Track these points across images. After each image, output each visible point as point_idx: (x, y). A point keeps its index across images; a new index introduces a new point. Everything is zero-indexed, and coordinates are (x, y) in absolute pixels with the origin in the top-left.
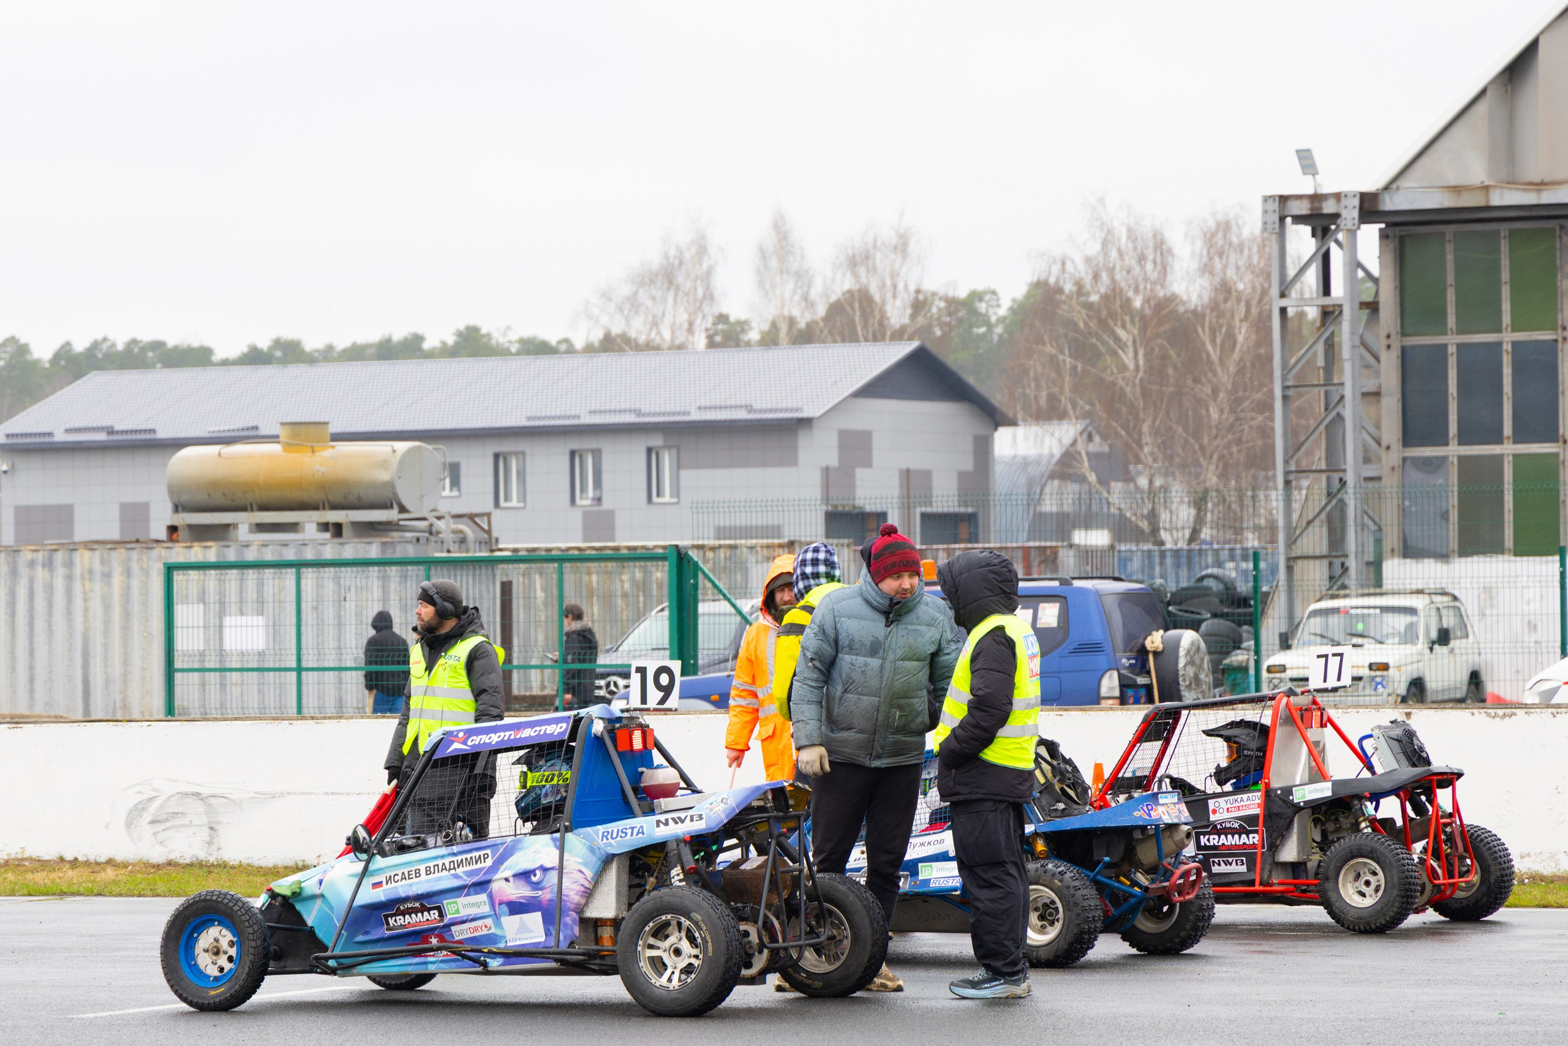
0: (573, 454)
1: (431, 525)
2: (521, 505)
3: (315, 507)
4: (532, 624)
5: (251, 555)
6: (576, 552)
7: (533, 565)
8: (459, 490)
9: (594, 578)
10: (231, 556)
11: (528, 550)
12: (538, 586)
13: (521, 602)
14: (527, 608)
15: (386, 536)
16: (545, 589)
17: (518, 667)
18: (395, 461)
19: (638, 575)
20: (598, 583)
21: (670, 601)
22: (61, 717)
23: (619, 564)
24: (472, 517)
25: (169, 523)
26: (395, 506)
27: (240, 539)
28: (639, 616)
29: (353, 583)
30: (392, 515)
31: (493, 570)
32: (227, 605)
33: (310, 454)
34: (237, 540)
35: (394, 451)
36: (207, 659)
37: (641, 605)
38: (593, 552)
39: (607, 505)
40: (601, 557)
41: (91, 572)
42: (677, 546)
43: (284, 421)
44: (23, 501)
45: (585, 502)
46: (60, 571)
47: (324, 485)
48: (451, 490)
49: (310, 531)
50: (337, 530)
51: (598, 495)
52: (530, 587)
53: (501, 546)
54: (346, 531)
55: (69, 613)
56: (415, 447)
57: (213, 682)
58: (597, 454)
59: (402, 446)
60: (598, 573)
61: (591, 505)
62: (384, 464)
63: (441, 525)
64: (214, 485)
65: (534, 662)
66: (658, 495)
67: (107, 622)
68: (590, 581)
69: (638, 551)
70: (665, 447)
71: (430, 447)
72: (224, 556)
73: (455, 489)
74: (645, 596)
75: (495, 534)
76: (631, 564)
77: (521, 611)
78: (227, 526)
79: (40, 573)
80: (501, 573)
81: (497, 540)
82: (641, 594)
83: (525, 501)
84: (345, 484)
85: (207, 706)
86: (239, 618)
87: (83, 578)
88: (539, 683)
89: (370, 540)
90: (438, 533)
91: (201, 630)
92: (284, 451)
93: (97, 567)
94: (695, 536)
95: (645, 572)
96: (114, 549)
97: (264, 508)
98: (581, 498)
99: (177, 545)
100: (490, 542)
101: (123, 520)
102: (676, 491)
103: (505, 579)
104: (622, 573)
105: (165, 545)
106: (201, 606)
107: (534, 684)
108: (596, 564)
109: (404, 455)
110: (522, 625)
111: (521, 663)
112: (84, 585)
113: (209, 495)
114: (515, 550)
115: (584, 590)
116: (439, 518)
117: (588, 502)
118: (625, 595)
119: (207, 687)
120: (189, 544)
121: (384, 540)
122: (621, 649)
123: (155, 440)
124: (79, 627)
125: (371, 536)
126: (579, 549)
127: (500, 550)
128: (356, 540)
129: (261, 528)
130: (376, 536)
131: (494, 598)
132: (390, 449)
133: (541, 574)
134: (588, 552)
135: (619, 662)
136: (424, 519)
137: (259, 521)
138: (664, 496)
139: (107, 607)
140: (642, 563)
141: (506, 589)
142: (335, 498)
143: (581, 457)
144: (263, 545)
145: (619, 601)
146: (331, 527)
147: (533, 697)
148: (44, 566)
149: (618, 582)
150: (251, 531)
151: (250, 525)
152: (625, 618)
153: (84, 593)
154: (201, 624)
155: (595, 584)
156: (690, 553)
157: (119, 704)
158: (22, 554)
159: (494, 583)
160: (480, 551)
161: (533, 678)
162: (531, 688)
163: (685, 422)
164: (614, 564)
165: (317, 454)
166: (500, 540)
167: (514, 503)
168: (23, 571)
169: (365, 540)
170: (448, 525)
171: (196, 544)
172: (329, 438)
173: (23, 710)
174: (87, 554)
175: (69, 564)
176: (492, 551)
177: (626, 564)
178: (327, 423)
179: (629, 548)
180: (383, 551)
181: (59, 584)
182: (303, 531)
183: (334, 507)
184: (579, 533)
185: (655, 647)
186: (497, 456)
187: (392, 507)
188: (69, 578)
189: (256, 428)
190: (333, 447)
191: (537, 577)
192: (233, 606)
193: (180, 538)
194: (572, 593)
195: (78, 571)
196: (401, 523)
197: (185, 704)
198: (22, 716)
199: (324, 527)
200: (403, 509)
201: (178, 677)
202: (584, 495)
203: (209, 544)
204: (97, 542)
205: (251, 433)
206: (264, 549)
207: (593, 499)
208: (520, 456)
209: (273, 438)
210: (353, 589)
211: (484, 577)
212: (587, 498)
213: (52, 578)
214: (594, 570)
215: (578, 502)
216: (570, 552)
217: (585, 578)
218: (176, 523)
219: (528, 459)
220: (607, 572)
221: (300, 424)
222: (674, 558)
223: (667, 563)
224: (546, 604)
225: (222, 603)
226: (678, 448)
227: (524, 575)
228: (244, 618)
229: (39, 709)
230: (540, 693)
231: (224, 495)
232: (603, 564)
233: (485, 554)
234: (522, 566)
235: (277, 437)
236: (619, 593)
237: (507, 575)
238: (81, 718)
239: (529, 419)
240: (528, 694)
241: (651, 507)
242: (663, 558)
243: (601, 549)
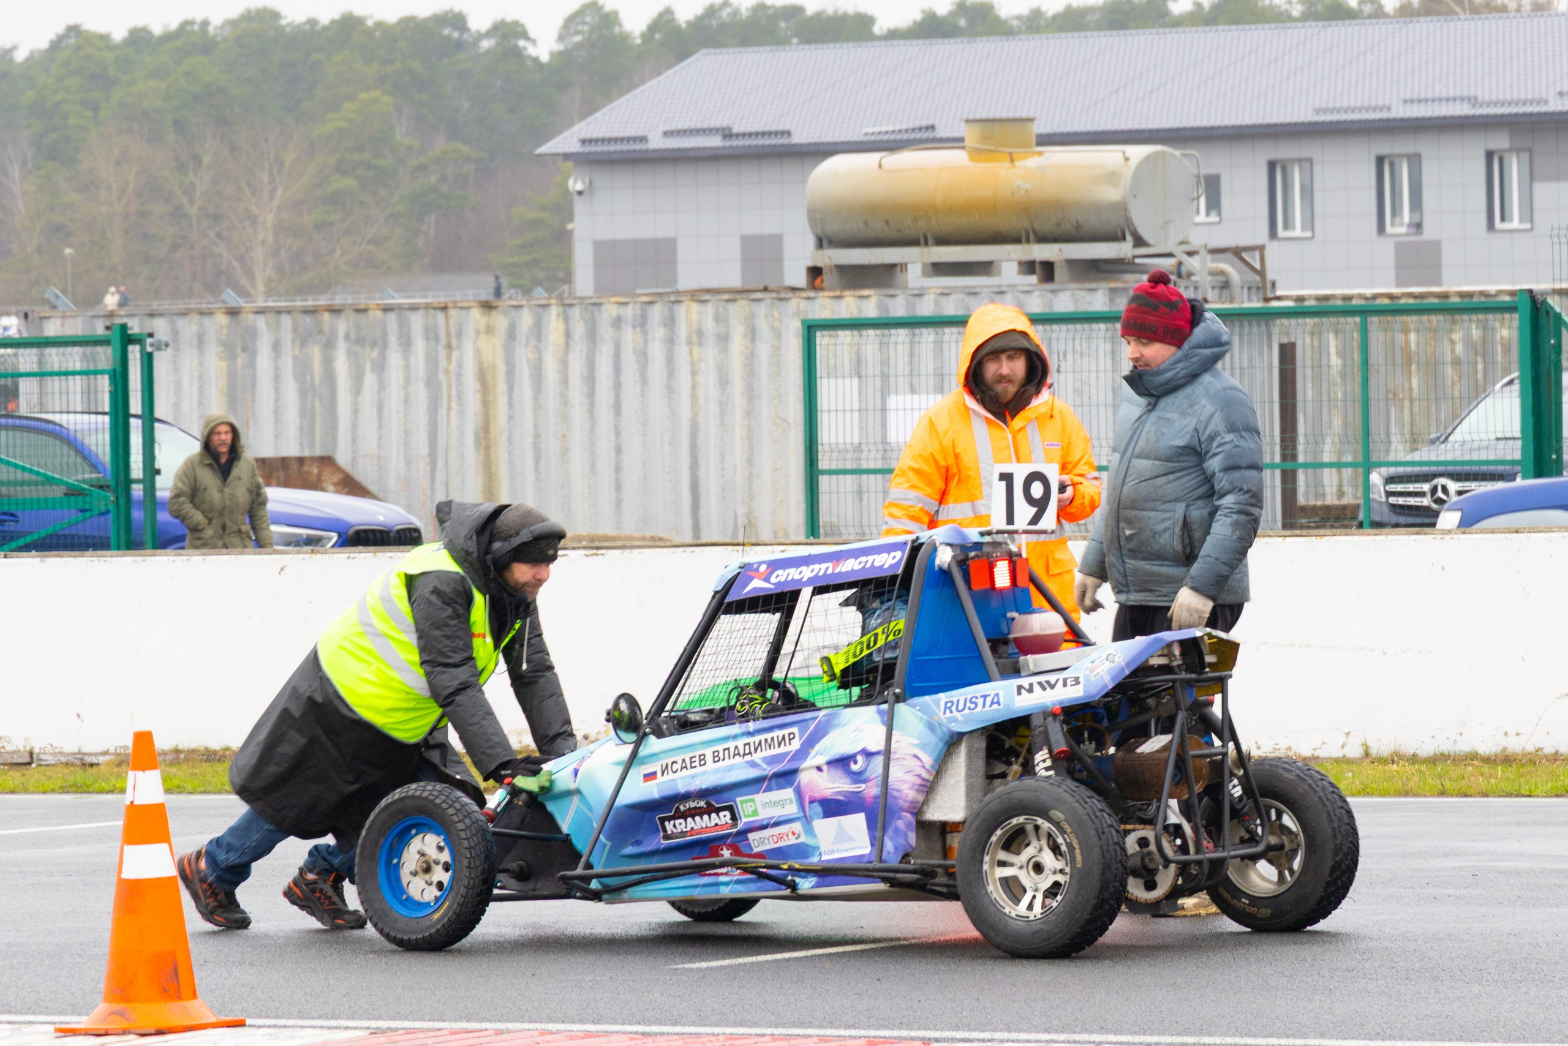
0: (1380, 160)
1: (1180, 264)
2: (1309, 234)
3: (1016, 240)
4: (1325, 404)
5: (926, 308)
6: (1386, 301)
7: (1325, 320)
8: (1219, 214)
9: (1413, 337)
10: (899, 308)
11: (1318, 298)
12: (1333, 350)
13: (1309, 372)
14: (1318, 380)
15: (1115, 280)
16: (1342, 354)
17: (1306, 466)
18: (1128, 171)
19: (1476, 333)
20: (1418, 345)
21: (1522, 369)
22: (661, 539)
23: (1448, 317)
24: (1237, 252)
25: (810, 264)
26: (1129, 237)
27: (910, 285)
28: (1477, 393)
29: (1070, 346)
30: (1124, 249)
31: (1268, 326)
32: (892, 380)
33: (1007, 164)
34: (906, 287)
35: (1127, 159)
36: (864, 455)
37: (1480, 376)
38: (1411, 301)
39: (1430, 232)
40: (1421, 308)
41: (700, 333)
42: (1530, 291)
43: (971, 117)
44: (605, 233)
45: (1398, 229)
46: (658, 333)
47: (1027, 208)
48: (1208, 214)
49: (1009, 272)
50: (1047, 271)
51: (1417, 219)
52: (1320, 351)
53: (1278, 293)
54: (1059, 273)
55: (669, 388)
56: (1156, 153)
57: (872, 489)
58: (1415, 160)
59: (1138, 152)
60: (1417, 331)
61: (1407, 234)
62: (1112, 177)
63: (1193, 263)
64: (872, 209)
65: (1326, 458)
66: (1503, 219)
67: (723, 405)
68: (1407, 342)
69: (1475, 299)
70: (1510, 150)
71: (1177, 153)
72: (887, 309)
73: (1213, 213)
74: (1485, 363)
75: (1270, 276)
76: (1465, 317)
77: (1309, 385)
78: (891, 268)
79: (630, 336)
80: (1280, 332)
81: (1274, 285)
82: (1479, 360)
83: (1313, 229)
84: (1057, 205)
85: (865, 521)
86: (908, 397)
87: (689, 343)
88: (1335, 489)
89: (1093, 285)
90: (1190, 275)
91: (856, 415)
92: (971, 159)
93: (710, 325)
94: (1557, 276)
95: (1485, 328)
96: (734, 300)
97: (943, 240)
98: (1393, 224)
99: (821, 294)
100: (1263, 286)
101: (746, 261)
102: (1529, 213)
103: (1285, 340)
104: (1452, 331)
105: (804, 295)
106: (855, 380)
107: (1328, 490)
108: (1415, 318)
109: (1141, 165)
110: (1309, 406)
111: (1310, 460)
112: (691, 353)
113: (866, 223)
114: (1300, 299)
115: (1398, 354)
116: (1190, 254)
117: (1403, 230)
118: (1457, 362)
119: (865, 496)
120: (838, 293)
121: (1113, 285)
122: (1451, 439)
123: (789, 145)
124: (685, 412)
125: (1095, 280)
126: (1391, 297)
127: (1279, 298)
128: (1074, 286)
129: (940, 269)
130: (1103, 280)
131: (1271, 368)
132: (1120, 156)
133: (1336, 332)
134: (1403, 301)
135: (1450, 457)
136: (1170, 255)
137: (936, 259)
138: (1511, 220)
139: (724, 382)
140: (1481, 316)
141: (1287, 353)
142: (1045, 226)
143: (1392, 164)
144: (943, 294)
145: (1449, 371)
146: (1038, 268)
147: (1327, 508)
148: (634, 327)
149: (1447, 343)
150: (925, 274)
151: (924, 265)
152: (1456, 394)
153: (692, 363)
154: (856, 406)
155: (1413, 347)
156: (1550, 301)
157: (742, 520)
158: (604, 308)
159: (1270, 347)
160: (1250, 300)
161: (1326, 482)
162: (1324, 495)
163: (1539, 114)
164: (1441, 318)
165: (1017, 163)
166: (1278, 285)
167: (1297, 232)
168: (606, 331)
169: (1087, 286)
170: (1203, 263)
171: (847, 293)
172: (1034, 140)
173: (609, 530)
174: (695, 307)
175: (670, 322)
176: (1267, 300)
177: (1458, 317)
178: (1032, 120)
179: (1462, 295)
180: (1111, 301)
181: (657, 351)
182: (999, 273)
183: (1043, 239)
184: (1391, 274)
185: (1500, 435)
186: (1272, 165)
187: (1124, 238)
188: (670, 342)
189: (933, 127)
190: (1040, 153)
191: (1331, 336)
192: (901, 380)
193: (825, 284)
194: (1381, 360)
195: (682, 332)
196: (1137, 261)
197: (835, 519)
198: (606, 538)
199: (1029, 267)
200: (1139, 242)
201: (824, 481)
202: (1397, 220)
203: (866, 292)
204: (708, 291)
205: (925, 135)
206: (943, 300)
207: (1410, 225)
208: (1307, 165)
209: (955, 142)
210: (1070, 356)
211: (1255, 338)
212: (1402, 224)
213: (646, 341)
214: (1412, 326)
215: (1389, 229)
216: (1378, 301)
217: (1400, 338)
218: (819, 264)
219: (1317, 169)
220: (1430, 330)
221: (994, 120)
222: (1526, 308)
223: (1516, 316)
224: (1343, 375)
225: (885, 377)
226: (1531, 151)
227: (1312, 334)
228: (916, 397)
229: (629, 528)
230: (1336, 502)
231: (887, 222)
232: (1425, 318)
233: (1256, 304)
234: (1310, 321)
235: (962, 140)
236: (1448, 358)
237: (1288, 334)
238: (688, 539)
239: (1318, 111)
240: (1319, 503)
241: (1493, 235)
242: (1511, 309)
243: (1422, 296)
